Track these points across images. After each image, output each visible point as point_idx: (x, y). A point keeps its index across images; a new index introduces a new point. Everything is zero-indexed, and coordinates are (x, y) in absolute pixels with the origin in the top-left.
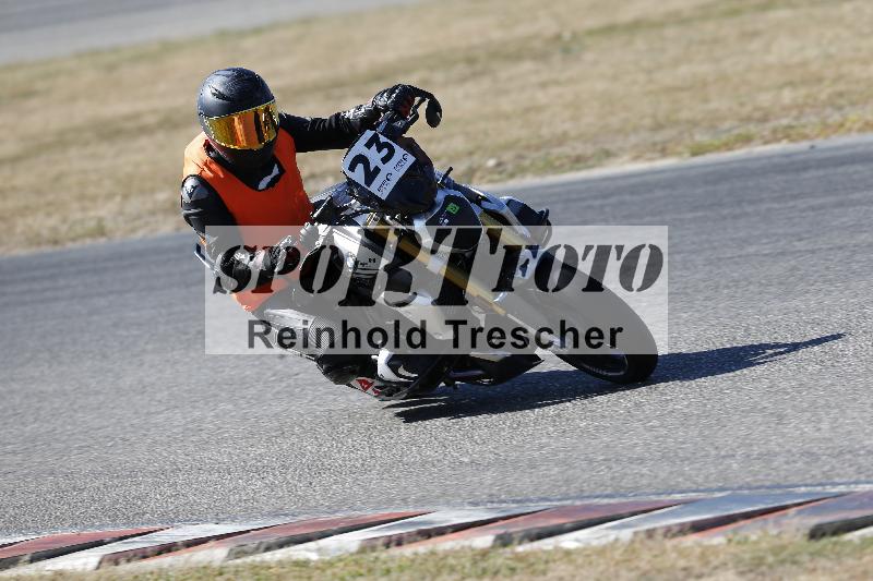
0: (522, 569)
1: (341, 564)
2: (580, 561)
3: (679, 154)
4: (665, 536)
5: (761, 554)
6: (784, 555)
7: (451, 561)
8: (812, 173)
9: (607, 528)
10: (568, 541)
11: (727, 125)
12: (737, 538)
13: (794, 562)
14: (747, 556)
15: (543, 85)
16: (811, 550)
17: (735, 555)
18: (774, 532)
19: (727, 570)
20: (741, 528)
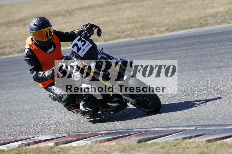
0: (62, 152)
1: (13, 151)
2: (77, 149)
3: (101, 41)
4: (100, 142)
5: (125, 147)
6: (131, 147)
7: (43, 150)
8: (136, 46)
9: (84, 141)
10: (74, 144)
11: (113, 34)
12: (119, 143)
13: (134, 149)
14: (122, 148)
15: (64, 23)
16: (138, 146)
17: (118, 147)
18: (128, 141)
19: (117, 151)
20: (119, 140)
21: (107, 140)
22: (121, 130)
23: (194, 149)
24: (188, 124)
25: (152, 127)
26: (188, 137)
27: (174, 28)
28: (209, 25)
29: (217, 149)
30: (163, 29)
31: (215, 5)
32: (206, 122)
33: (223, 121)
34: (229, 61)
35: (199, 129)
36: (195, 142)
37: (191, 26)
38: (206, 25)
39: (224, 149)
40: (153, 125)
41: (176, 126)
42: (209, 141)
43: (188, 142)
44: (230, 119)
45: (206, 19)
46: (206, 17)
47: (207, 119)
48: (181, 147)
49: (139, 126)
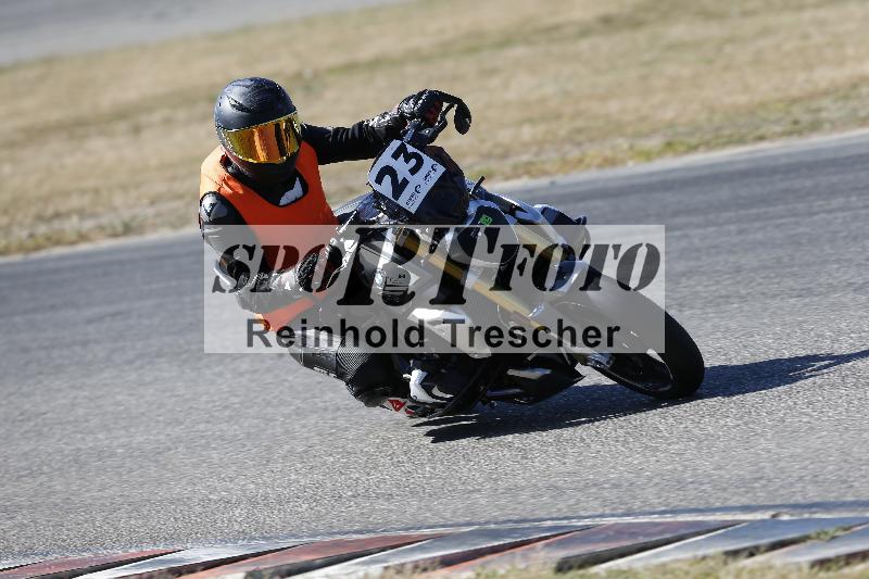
4: (414, 571)
9: (357, 564)
12: (486, 572)
18: (522, 565)
20: (488, 562)
21: (439, 562)
22: (496, 523)
24: (745, 501)
26: (745, 549)
27: (694, 141)
28: (827, 126)
30: (655, 142)
31: (850, 51)
32: (813, 494)
35: (785, 518)
36: (770, 568)
37: (761, 132)
38: (815, 126)
40: (614, 506)
41: (701, 507)
42: (823, 564)
43: (743, 569)
45: (814, 105)
46: (812, 96)
47: (815, 480)
49: (563, 507)
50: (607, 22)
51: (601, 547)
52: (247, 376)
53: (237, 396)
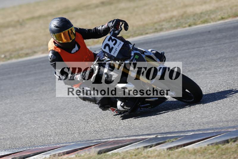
4: (59, 156)
9: (42, 155)
12: (78, 155)
15: (16, 34)
16: (98, 157)
18: (88, 153)
20: (79, 153)
21: (65, 153)
22: (80, 142)
23: (155, 158)
24: (148, 133)
25: (111, 137)
26: (149, 146)
28: (165, 30)
29: (178, 157)
31: (169, 9)
32: (167, 130)
33: (183, 127)
34: (186, 66)
35: (159, 137)
36: (156, 150)
37: (147, 32)
38: (161, 30)
39: (185, 156)
40: (113, 135)
41: (136, 135)
42: (170, 149)
43: (149, 151)
44: (190, 125)
45: (161, 24)
46: (160, 21)
47: (167, 126)
48: (142, 156)
49: (99, 136)
50: (103, 3)
51: (109, 147)
52: (9, 104)
53: (7, 110)
